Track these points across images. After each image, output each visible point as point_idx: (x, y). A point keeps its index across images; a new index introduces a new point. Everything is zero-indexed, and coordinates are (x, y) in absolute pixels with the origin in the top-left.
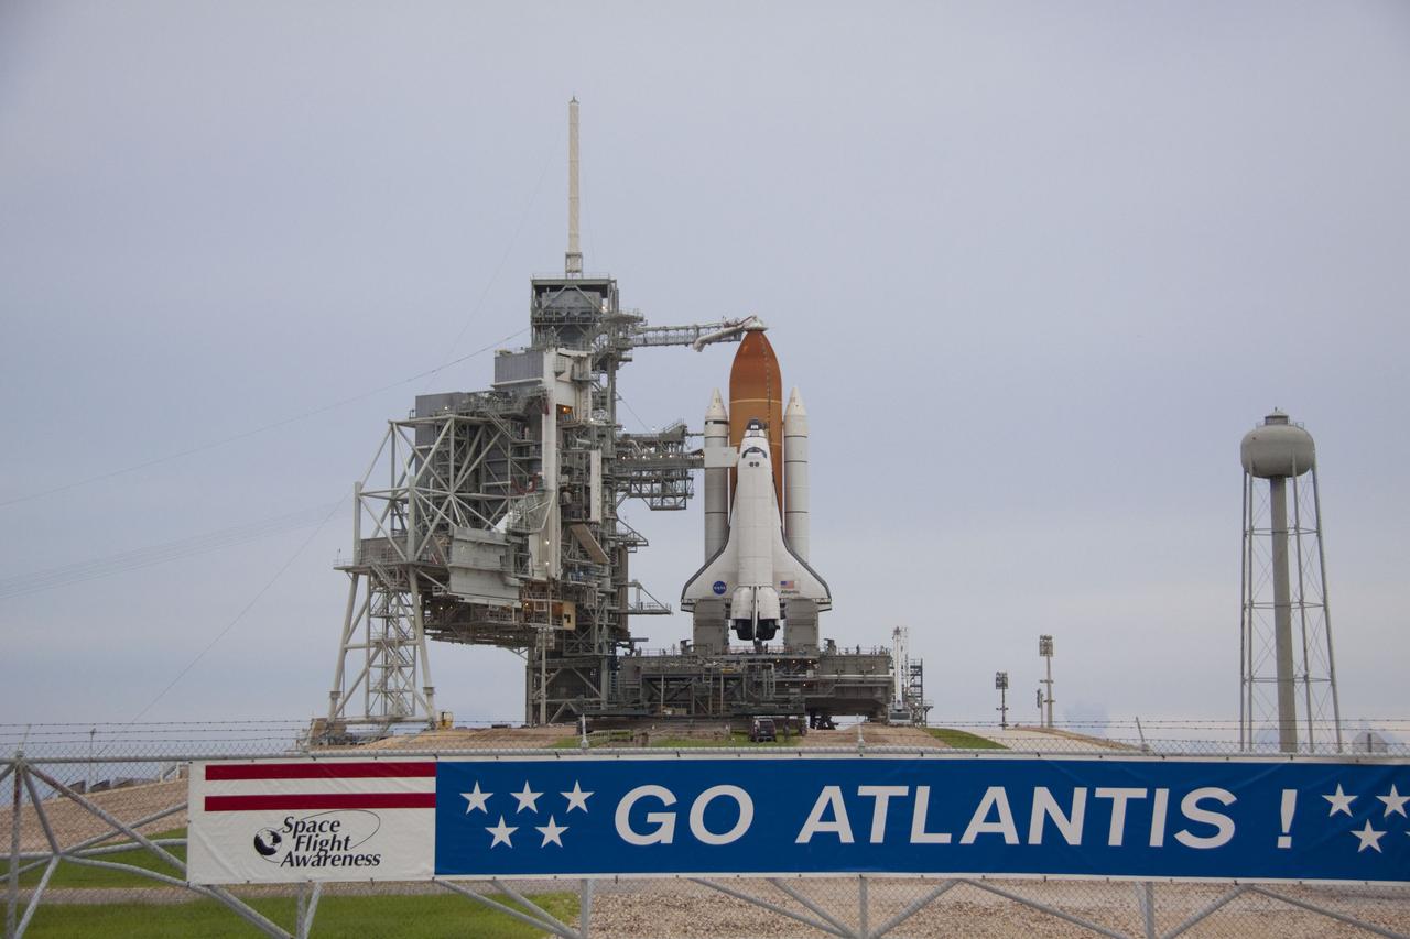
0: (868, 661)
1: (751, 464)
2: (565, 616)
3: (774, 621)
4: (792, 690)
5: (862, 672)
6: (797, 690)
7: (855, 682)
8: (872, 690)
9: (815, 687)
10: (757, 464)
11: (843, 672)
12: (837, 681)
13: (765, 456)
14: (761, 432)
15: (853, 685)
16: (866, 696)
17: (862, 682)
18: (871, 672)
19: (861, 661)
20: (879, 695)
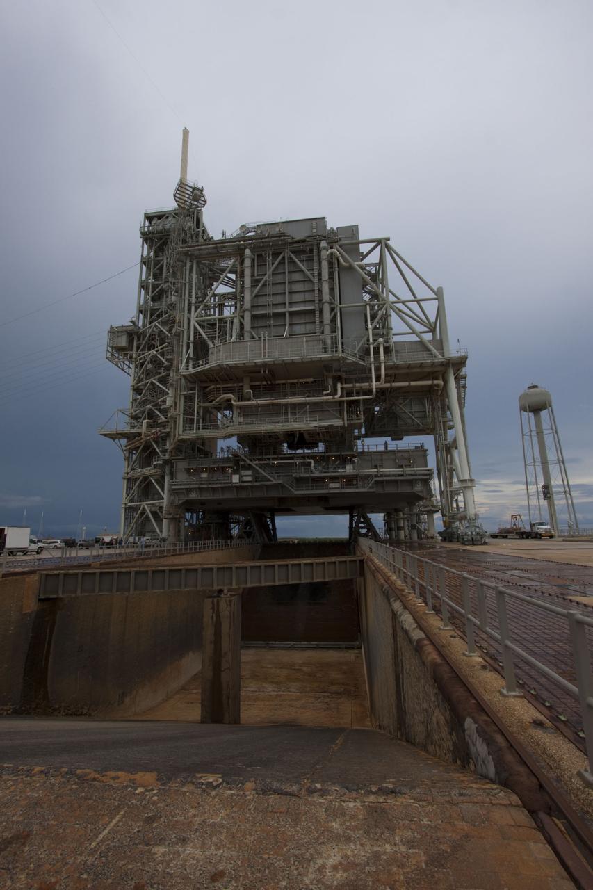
0: (406, 455)
4: (332, 485)
5: (401, 466)
6: (337, 485)
7: (394, 475)
8: (411, 483)
9: (355, 482)
11: (382, 467)
12: (376, 476)
15: (393, 478)
16: (406, 489)
17: (402, 475)
18: (409, 466)
19: (400, 454)
20: (418, 488)
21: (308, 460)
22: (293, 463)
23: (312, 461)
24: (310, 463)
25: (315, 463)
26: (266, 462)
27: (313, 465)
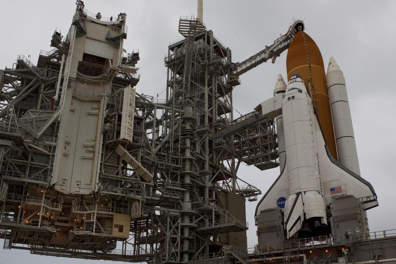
1: (289, 99)
2: (116, 226)
3: (319, 219)
10: (293, 97)
13: (300, 91)
14: (299, 79)
21: (301, 255)
22: (282, 259)
23: (304, 256)
24: (303, 257)
25: (307, 258)
26: (260, 260)
27: (305, 259)
